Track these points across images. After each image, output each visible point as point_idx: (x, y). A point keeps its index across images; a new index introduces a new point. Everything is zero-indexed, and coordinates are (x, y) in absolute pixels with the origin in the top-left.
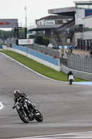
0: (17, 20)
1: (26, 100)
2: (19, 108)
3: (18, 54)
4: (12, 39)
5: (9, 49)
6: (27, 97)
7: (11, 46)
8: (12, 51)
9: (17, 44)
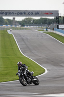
0: (58, 11)
1: (26, 69)
2: (20, 74)
3: (58, 35)
4: (55, 24)
5: (52, 31)
6: (27, 67)
7: (53, 30)
8: (54, 33)
9: (58, 28)
